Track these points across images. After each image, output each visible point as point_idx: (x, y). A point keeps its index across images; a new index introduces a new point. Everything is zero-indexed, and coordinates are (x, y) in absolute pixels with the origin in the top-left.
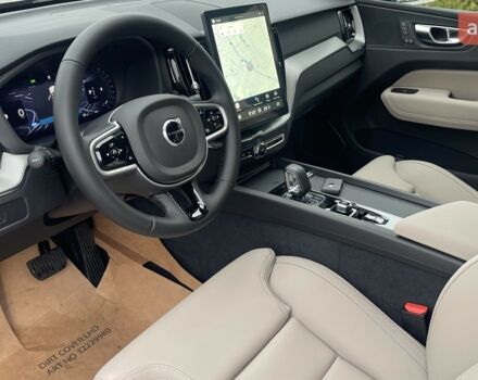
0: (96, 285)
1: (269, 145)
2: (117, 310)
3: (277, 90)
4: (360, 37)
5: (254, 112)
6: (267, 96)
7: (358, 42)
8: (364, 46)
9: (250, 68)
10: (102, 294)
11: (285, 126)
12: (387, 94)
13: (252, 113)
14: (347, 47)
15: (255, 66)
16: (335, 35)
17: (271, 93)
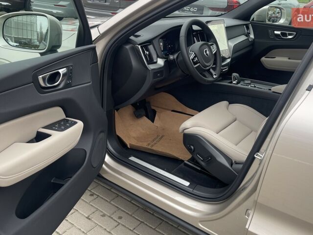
0: (153, 122)
1: (224, 69)
2: (164, 129)
3: (227, 49)
4: (252, 36)
7: (252, 38)
8: (254, 40)
10: (156, 125)
11: (228, 63)
12: (263, 59)
14: (248, 39)
16: (243, 34)
17: (225, 50)
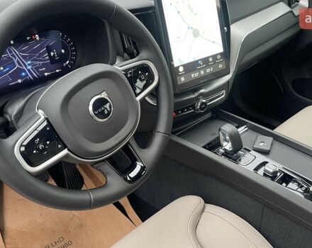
1: (211, 100)
3: (220, 54)
5: (197, 74)
6: (211, 59)
9: (196, 34)
13: (195, 75)
14: (291, 12)
15: (201, 33)
17: (214, 57)
